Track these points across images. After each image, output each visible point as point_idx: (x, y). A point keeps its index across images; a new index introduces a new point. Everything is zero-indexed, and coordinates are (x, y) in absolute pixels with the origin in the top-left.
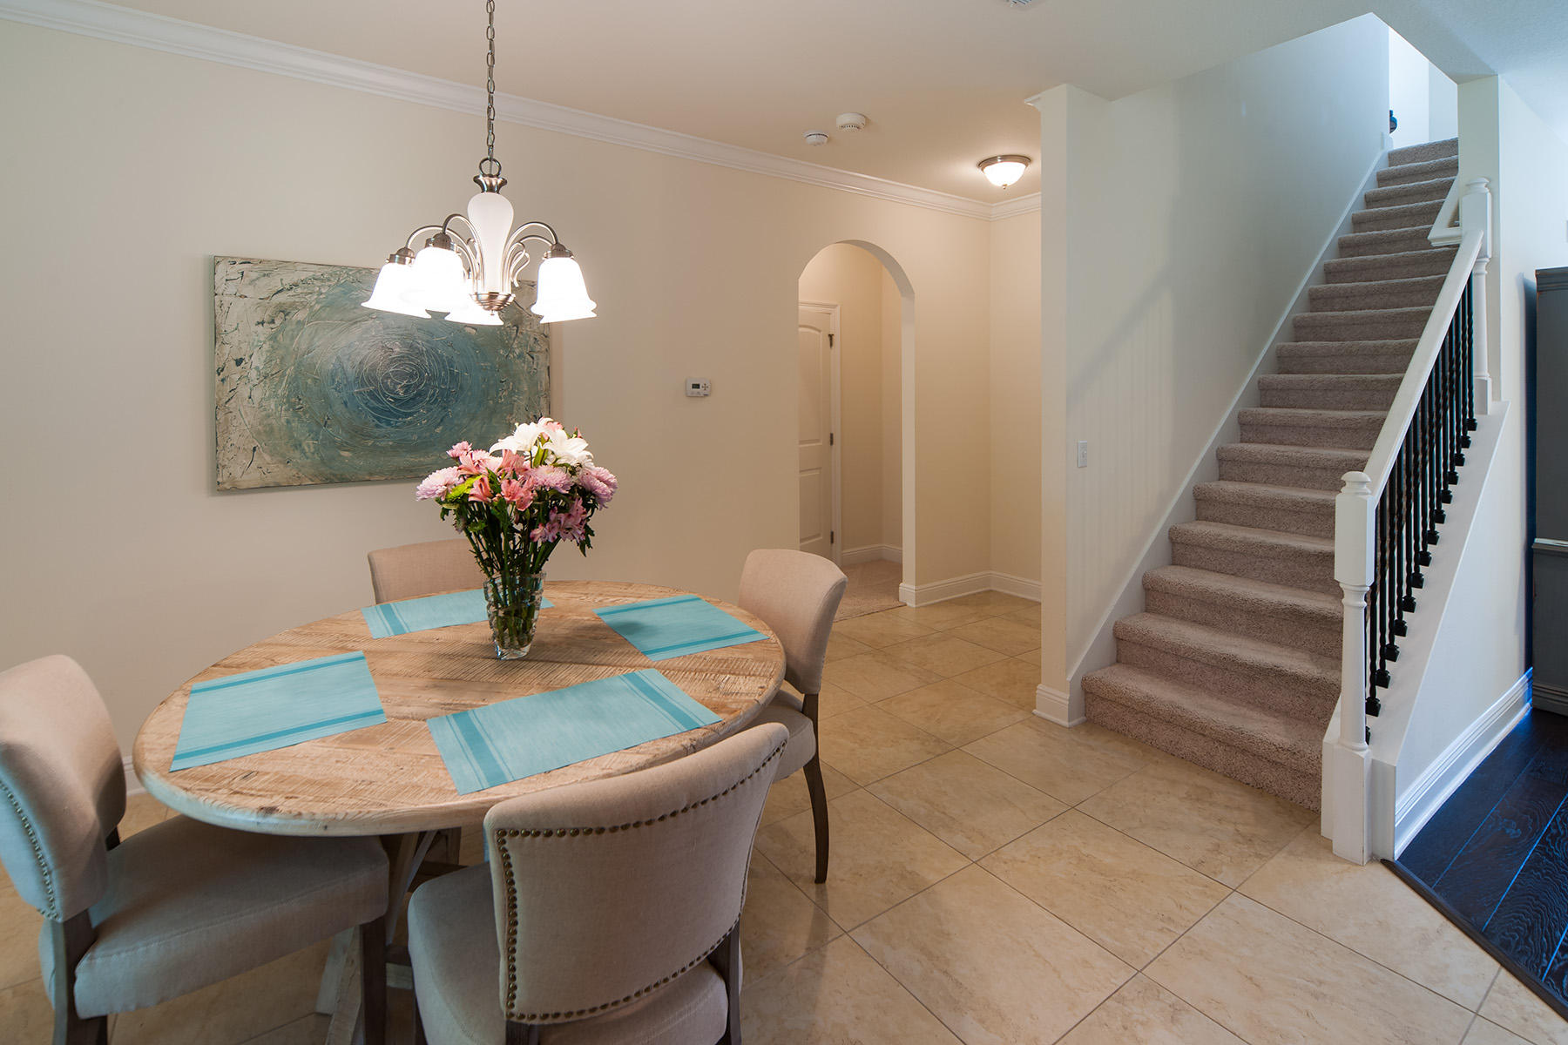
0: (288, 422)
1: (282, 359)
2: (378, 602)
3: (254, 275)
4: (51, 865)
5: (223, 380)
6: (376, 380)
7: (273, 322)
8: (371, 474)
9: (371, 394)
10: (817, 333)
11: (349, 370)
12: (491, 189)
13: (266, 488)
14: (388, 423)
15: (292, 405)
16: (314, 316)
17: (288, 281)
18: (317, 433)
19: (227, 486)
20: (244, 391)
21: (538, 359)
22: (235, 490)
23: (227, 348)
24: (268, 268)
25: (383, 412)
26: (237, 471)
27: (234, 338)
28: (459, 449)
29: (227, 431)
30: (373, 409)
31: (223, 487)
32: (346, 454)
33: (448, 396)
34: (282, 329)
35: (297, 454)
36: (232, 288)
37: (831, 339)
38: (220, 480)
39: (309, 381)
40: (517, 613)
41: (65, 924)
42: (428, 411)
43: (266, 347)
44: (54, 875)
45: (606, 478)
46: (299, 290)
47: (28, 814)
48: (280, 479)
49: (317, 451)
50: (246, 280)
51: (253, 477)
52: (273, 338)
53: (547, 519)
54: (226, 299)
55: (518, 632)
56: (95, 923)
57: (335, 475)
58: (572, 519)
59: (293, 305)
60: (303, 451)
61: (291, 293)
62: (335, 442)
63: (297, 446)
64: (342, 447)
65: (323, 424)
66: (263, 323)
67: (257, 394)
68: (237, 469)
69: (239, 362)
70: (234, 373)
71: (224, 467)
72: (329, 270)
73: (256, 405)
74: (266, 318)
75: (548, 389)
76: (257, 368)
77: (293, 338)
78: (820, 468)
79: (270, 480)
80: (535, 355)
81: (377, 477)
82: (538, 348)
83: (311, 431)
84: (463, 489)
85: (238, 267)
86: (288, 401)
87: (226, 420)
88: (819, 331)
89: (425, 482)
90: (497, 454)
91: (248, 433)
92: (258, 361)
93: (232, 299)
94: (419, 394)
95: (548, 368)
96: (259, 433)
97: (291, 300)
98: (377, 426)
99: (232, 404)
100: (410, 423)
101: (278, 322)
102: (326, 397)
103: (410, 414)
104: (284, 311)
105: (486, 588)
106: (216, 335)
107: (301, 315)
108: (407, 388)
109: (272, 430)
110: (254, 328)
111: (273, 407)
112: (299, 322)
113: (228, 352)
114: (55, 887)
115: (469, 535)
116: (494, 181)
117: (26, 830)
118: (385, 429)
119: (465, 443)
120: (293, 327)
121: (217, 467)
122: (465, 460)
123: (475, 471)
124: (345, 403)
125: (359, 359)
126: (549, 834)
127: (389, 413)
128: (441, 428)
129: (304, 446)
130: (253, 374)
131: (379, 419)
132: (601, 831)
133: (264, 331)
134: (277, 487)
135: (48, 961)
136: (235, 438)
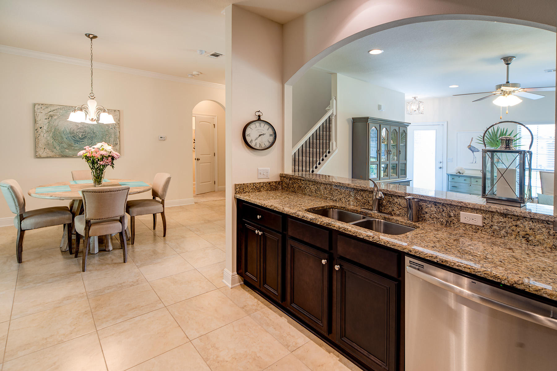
0: (53, 142)
1: (51, 127)
2: (73, 180)
3: (44, 108)
4: (17, 206)
5: (37, 132)
6: (74, 133)
7: (49, 119)
8: (73, 155)
9: (73, 136)
10: (209, 124)
11: (67, 131)
12: (92, 99)
13: (48, 157)
14: (77, 143)
15: (53, 138)
16: (58, 117)
17: (52, 109)
18: (60, 145)
19: (38, 156)
20: (42, 135)
21: (116, 129)
22: (40, 157)
23: (38, 125)
24: (47, 106)
25: (76, 141)
26: (41, 153)
27: (40, 122)
28: (86, 147)
29: (38, 144)
30: (74, 140)
31: (38, 157)
32: (67, 150)
33: (93, 138)
34: (50, 121)
35: (55, 150)
36: (39, 111)
37: (214, 126)
38: (37, 155)
39: (58, 133)
40: (98, 178)
41: (20, 215)
42: (88, 141)
43: (47, 125)
44: (18, 207)
45: (117, 154)
46: (55, 111)
47: (14, 197)
48: (51, 155)
49: (60, 149)
50: (42, 109)
51: (44, 155)
52: (49, 122)
53: (103, 160)
54: (38, 113)
55: (98, 182)
56: (24, 217)
57: (64, 155)
58: (108, 161)
59: (54, 115)
60: (56, 149)
61: (53, 112)
62: (64, 147)
63: (55, 148)
64: (66, 149)
65: (61, 143)
66: (46, 119)
67: (45, 136)
68: (41, 152)
69: (41, 128)
70: (40, 130)
71: (38, 152)
72: (62, 107)
73: (45, 138)
74: (47, 118)
75: (119, 137)
76: (45, 129)
77: (54, 123)
78: (210, 163)
79: (48, 156)
80: (115, 128)
81: (75, 156)
82: (116, 127)
83: (58, 145)
84: (86, 154)
85: (40, 106)
86: (53, 137)
87: (38, 141)
88: (210, 123)
89: (79, 153)
90: (94, 148)
91: (43, 144)
92: (45, 128)
93: (39, 113)
94: (85, 137)
95: (119, 132)
96: (46, 144)
97: (53, 114)
98: (75, 144)
99: (39, 138)
100: (83, 144)
101: (50, 119)
102: (62, 137)
103: (83, 142)
104: (51, 116)
105: (92, 173)
106: (35, 122)
107: (55, 117)
108: (82, 135)
109: (49, 144)
110: (44, 120)
111: (49, 138)
112: (55, 119)
113: (38, 126)
114: (18, 209)
115: (88, 163)
116: (93, 98)
117: (14, 200)
118: (77, 145)
119: (88, 146)
120: (54, 120)
121: (36, 152)
122: (87, 149)
123: (89, 151)
124: (67, 138)
125: (70, 128)
126: (89, 192)
127: (78, 141)
128: (91, 145)
129: (57, 148)
130: (44, 131)
131: (75, 143)
132: (96, 192)
133: (47, 121)
134: (50, 157)
135: (17, 221)
136: (40, 145)
